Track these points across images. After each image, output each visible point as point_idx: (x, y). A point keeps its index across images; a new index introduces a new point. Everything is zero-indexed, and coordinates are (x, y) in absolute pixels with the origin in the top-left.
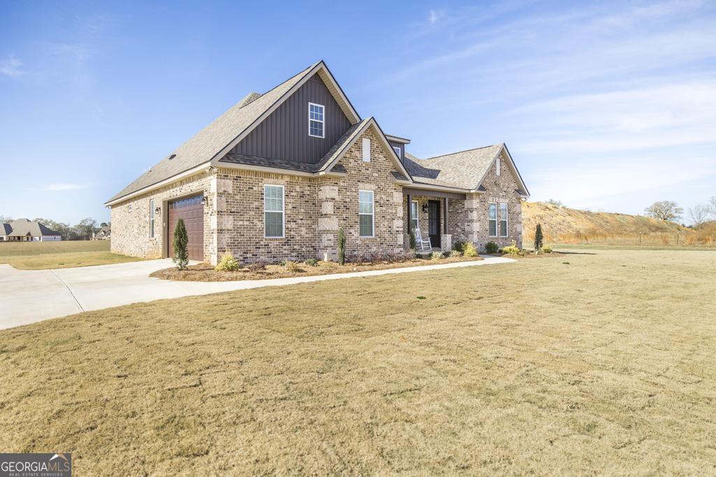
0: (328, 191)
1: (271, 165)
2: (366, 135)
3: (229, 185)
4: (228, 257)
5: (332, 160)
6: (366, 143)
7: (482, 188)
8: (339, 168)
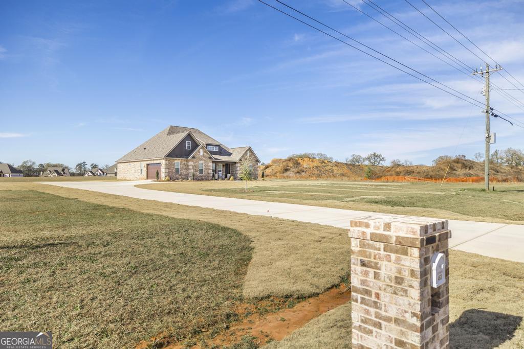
0: (191, 163)
1: (177, 157)
2: (202, 148)
3: (167, 162)
4: (167, 178)
5: (192, 156)
6: (201, 150)
7: (241, 160)
8: (193, 157)
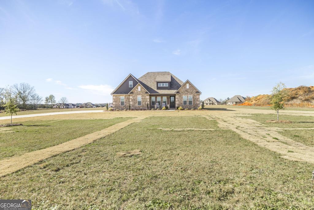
0: (131, 97)
3: (115, 97)
7: (178, 93)
8: (132, 93)
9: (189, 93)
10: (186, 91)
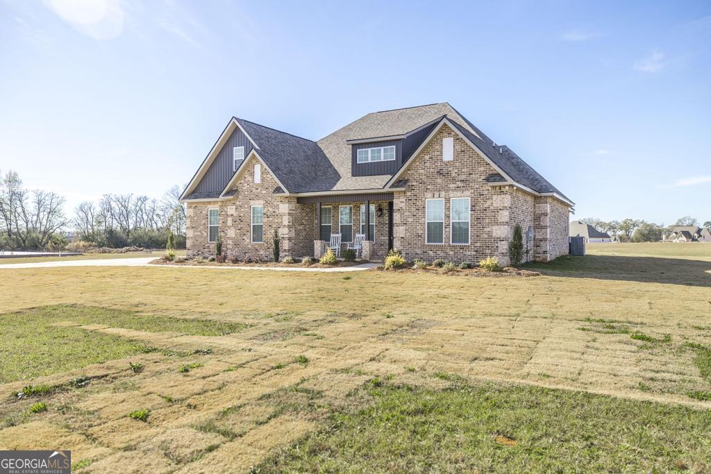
0: (229, 210)
2: (256, 162)
3: (192, 212)
5: (228, 188)
9: (452, 186)
10: (439, 173)
